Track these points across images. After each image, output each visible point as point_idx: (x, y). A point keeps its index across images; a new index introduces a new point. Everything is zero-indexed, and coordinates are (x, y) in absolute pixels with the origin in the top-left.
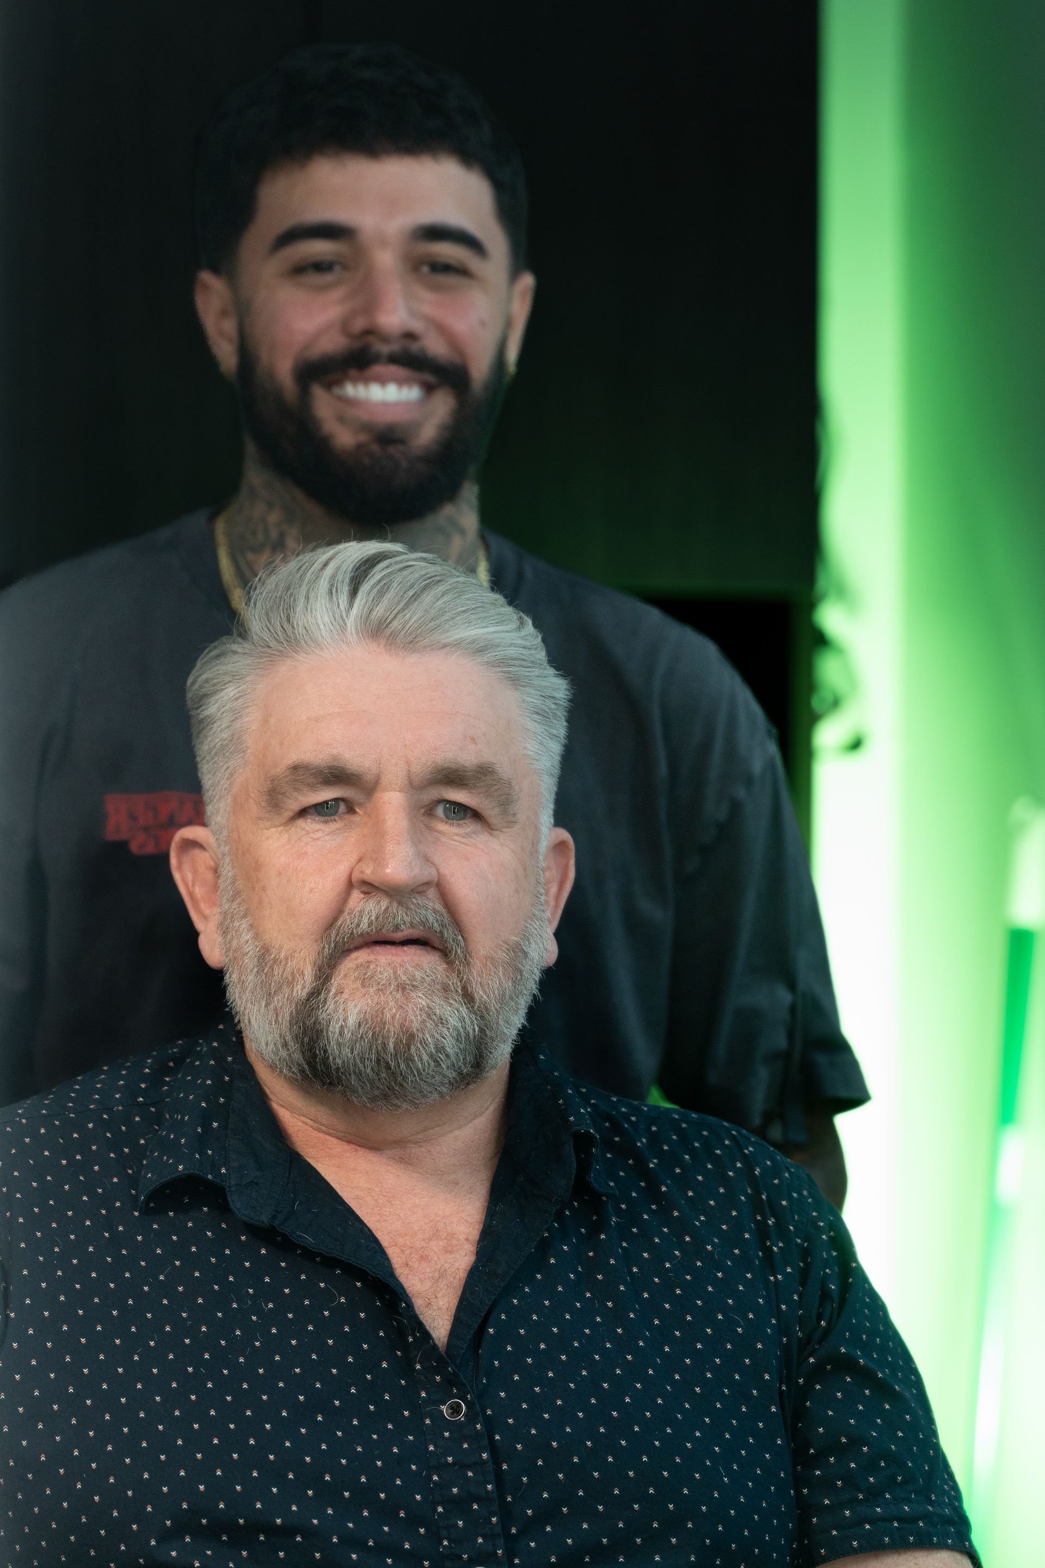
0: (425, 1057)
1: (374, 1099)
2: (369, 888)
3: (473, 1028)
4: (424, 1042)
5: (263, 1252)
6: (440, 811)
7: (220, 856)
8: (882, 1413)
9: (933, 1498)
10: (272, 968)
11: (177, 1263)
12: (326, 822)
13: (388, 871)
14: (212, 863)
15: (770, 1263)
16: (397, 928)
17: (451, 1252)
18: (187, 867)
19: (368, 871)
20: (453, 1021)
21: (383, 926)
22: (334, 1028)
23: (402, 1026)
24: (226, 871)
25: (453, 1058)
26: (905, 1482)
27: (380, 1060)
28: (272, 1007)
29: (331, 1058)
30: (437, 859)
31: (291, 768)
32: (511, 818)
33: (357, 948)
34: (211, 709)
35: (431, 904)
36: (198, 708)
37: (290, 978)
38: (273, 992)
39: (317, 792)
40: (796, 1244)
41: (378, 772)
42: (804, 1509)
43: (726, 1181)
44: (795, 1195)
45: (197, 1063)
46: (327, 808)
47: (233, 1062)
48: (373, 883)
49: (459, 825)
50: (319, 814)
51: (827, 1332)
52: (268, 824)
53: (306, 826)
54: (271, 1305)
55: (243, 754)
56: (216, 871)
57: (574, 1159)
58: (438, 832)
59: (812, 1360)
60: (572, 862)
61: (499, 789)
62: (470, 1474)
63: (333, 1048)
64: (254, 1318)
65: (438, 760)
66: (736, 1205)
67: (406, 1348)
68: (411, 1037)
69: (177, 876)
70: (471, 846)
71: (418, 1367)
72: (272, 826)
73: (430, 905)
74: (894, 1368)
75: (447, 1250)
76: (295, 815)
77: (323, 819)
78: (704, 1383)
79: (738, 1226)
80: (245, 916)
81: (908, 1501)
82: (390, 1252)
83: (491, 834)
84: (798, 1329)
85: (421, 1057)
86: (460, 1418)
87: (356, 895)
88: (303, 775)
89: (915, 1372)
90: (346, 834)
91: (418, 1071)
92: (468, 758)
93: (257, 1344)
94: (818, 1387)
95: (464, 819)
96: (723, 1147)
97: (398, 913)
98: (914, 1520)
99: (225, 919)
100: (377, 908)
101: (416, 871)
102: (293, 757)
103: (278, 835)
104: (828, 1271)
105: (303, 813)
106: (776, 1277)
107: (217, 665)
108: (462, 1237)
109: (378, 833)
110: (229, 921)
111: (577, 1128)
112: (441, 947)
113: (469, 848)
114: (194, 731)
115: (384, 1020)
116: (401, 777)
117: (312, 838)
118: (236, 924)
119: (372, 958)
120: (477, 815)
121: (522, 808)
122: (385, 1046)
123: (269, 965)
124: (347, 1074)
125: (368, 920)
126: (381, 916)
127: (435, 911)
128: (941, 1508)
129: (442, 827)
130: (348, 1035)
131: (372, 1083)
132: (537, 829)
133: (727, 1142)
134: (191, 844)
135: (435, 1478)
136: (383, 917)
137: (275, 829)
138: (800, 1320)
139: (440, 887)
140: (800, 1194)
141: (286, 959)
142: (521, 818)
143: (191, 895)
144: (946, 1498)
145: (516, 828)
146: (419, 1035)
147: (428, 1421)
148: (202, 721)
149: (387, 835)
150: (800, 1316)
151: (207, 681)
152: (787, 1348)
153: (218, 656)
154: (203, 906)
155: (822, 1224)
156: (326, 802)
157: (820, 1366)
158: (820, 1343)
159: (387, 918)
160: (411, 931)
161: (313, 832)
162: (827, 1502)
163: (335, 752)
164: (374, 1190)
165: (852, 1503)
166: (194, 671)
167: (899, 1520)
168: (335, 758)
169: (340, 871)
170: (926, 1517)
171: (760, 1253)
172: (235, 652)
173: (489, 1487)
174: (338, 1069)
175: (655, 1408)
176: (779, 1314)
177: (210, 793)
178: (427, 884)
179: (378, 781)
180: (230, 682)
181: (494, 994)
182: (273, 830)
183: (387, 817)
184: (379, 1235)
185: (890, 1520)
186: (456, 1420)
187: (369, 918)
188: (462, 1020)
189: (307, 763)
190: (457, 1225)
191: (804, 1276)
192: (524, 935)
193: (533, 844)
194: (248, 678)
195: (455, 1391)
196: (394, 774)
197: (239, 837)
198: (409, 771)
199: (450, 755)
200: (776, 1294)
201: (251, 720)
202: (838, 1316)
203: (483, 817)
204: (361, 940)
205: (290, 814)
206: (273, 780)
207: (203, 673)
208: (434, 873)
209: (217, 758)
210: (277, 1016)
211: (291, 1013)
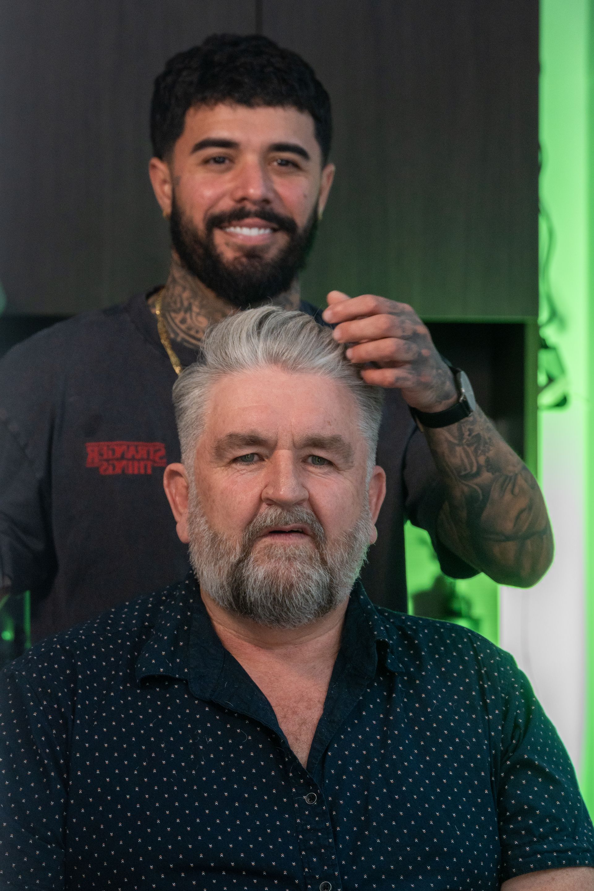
0: (299, 597)
1: (271, 622)
2: (271, 502)
3: (327, 579)
4: (298, 589)
5: (207, 709)
6: (310, 460)
7: (190, 482)
8: (548, 791)
9: (577, 838)
10: (219, 545)
11: (160, 717)
12: (248, 465)
13: (281, 493)
14: (186, 484)
15: (486, 709)
16: (287, 523)
17: (310, 709)
18: (172, 485)
19: (270, 492)
20: (315, 577)
21: (279, 522)
22: (251, 580)
23: (287, 579)
24: (193, 490)
25: (315, 597)
26: (560, 830)
27: (275, 598)
28: (217, 566)
29: (248, 596)
30: (309, 485)
31: (228, 436)
32: (350, 464)
33: (265, 535)
34: (186, 403)
35: (305, 510)
36: (178, 402)
37: (228, 551)
38: (219, 558)
39: (242, 449)
40: (502, 697)
41: (276, 439)
42: (504, 846)
43: (463, 662)
44: (502, 669)
45: (173, 602)
46: (248, 458)
47: (193, 602)
48: (273, 500)
49: (320, 468)
50: (243, 461)
51: (516, 747)
52: (216, 465)
53: (237, 467)
54: (210, 740)
55: (202, 427)
56: (187, 488)
57: (377, 655)
58: (309, 471)
59: (508, 763)
60: (384, 484)
61: (343, 449)
62: (320, 834)
63: (249, 590)
64: (201, 747)
65: (309, 434)
66: (468, 676)
67: (284, 763)
68: (292, 586)
69: (167, 491)
70: (327, 479)
71: (291, 775)
72: (218, 467)
73: (304, 512)
74: (557, 764)
75: (308, 708)
76: (230, 462)
77: (246, 463)
78: (448, 777)
79: (468, 687)
80: (203, 516)
81: (562, 841)
82: (276, 710)
83: (339, 473)
84: (501, 745)
85: (298, 597)
86: (315, 803)
87: (264, 506)
88: (235, 440)
89: (570, 766)
90: (259, 472)
91: (296, 605)
92: (327, 433)
93: (203, 763)
94: (512, 777)
95: (323, 464)
96: (463, 643)
97: (287, 515)
98: (566, 851)
99: (191, 517)
100: (275, 513)
101: (297, 493)
102: (231, 429)
103: (221, 471)
104: (518, 711)
105: (235, 460)
106: (489, 717)
107: (189, 378)
108: (316, 700)
109: (276, 472)
110: (194, 517)
111: (378, 638)
112: (311, 533)
113: (326, 480)
114: (177, 414)
115: (278, 576)
116: (289, 442)
117: (240, 473)
118: (198, 520)
119: (273, 542)
120: (330, 463)
121: (357, 457)
122: (277, 590)
123: (217, 543)
124: (257, 607)
125: (270, 519)
126: (277, 517)
127: (307, 514)
128: (582, 843)
129: (311, 469)
130: (258, 583)
131: (270, 611)
132: (364, 469)
133: (465, 640)
134: (175, 474)
135: (301, 837)
136: (278, 518)
137: (220, 468)
138: (503, 741)
139: (311, 502)
140: (505, 668)
141: (226, 540)
142: (356, 463)
143: (174, 501)
144: (585, 837)
145: (353, 470)
146: (296, 585)
147: (296, 806)
148: (181, 409)
149: (281, 473)
150: (502, 738)
151: (183, 387)
152: (495, 757)
153: (190, 373)
154: (180, 508)
155: (516, 686)
156: (248, 455)
157: (513, 766)
158: (513, 752)
159: (281, 519)
160: (295, 524)
161: (241, 471)
162: (516, 843)
163: (252, 428)
164: (269, 673)
165: (531, 843)
166: (177, 381)
167: (556, 852)
168: (252, 431)
169: (256, 491)
170: (572, 849)
171: (481, 703)
172: (198, 371)
173: (330, 840)
174: (251, 603)
175: (419, 793)
176: (490, 738)
177: (184, 448)
178: (303, 500)
179: (276, 443)
180: (196, 387)
181: (338, 560)
182: (219, 468)
183: (281, 463)
184: (270, 699)
185: (552, 852)
186: (312, 804)
187: (271, 518)
188: (320, 575)
189: (237, 433)
190: (314, 693)
191: (505, 715)
192: (356, 528)
193: (362, 478)
194: (206, 385)
195: (311, 788)
196: (285, 440)
197: (200, 472)
198: (293, 440)
199: (316, 432)
200: (488, 726)
201: (207, 408)
202: (524, 737)
203: (334, 464)
204: (265, 531)
205: (228, 460)
206: (219, 442)
207: (181, 383)
208: (307, 495)
209: (188, 429)
210: (220, 571)
211: (228, 571)
